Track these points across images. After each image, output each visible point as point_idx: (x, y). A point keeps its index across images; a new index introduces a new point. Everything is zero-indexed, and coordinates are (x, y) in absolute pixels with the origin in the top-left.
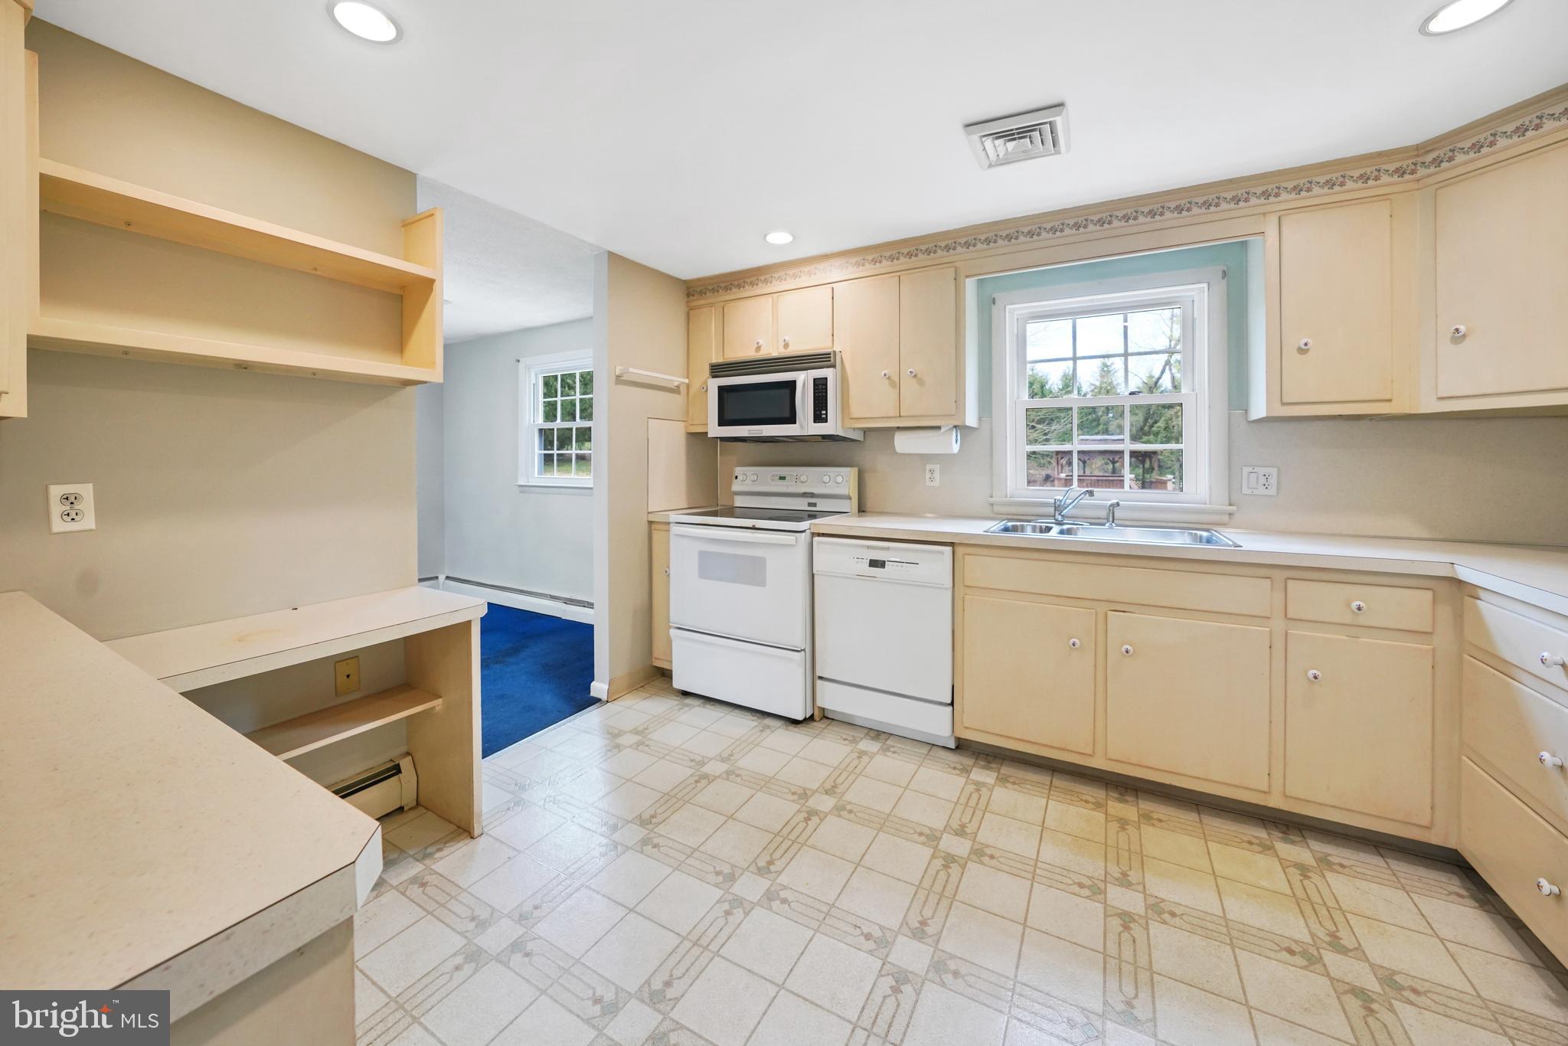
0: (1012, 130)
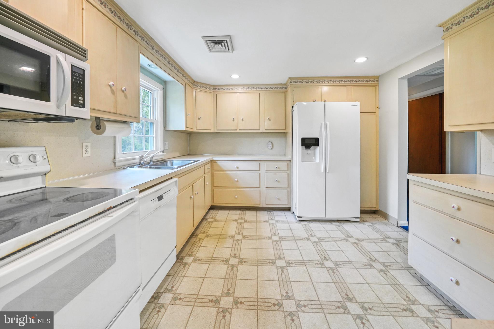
0: (216, 40)
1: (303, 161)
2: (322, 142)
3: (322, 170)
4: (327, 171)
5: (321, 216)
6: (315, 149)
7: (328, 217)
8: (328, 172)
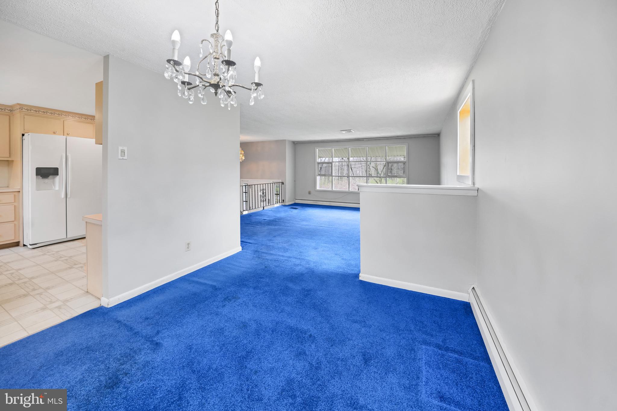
1: (38, 189)
2: (62, 172)
3: (63, 195)
4: (69, 196)
5: (62, 236)
6: (54, 178)
7: (70, 236)
8: (70, 198)
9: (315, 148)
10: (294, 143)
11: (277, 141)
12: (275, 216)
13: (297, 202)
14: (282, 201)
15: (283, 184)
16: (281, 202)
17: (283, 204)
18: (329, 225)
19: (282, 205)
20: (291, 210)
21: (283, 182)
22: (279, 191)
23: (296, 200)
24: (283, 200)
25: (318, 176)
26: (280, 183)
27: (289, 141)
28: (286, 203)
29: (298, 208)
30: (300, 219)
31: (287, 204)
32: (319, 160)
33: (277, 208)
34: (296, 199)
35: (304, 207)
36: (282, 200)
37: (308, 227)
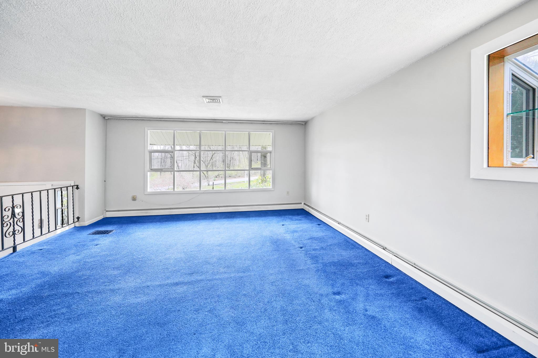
9: (146, 129)
10: (104, 117)
11: (64, 111)
12: (43, 274)
13: (109, 215)
14: (76, 220)
15: (77, 188)
16: (71, 221)
17: (77, 224)
18: (191, 274)
19: (75, 227)
20: (93, 240)
21: (77, 186)
22: (66, 205)
23: (107, 213)
24: (78, 218)
25: (149, 171)
26: (70, 189)
27: (94, 113)
28: (85, 222)
29: (111, 231)
30: (118, 268)
31: (87, 223)
32: (150, 148)
33: (62, 236)
34: (107, 211)
35: (124, 226)
36: (76, 216)
37: (142, 299)
